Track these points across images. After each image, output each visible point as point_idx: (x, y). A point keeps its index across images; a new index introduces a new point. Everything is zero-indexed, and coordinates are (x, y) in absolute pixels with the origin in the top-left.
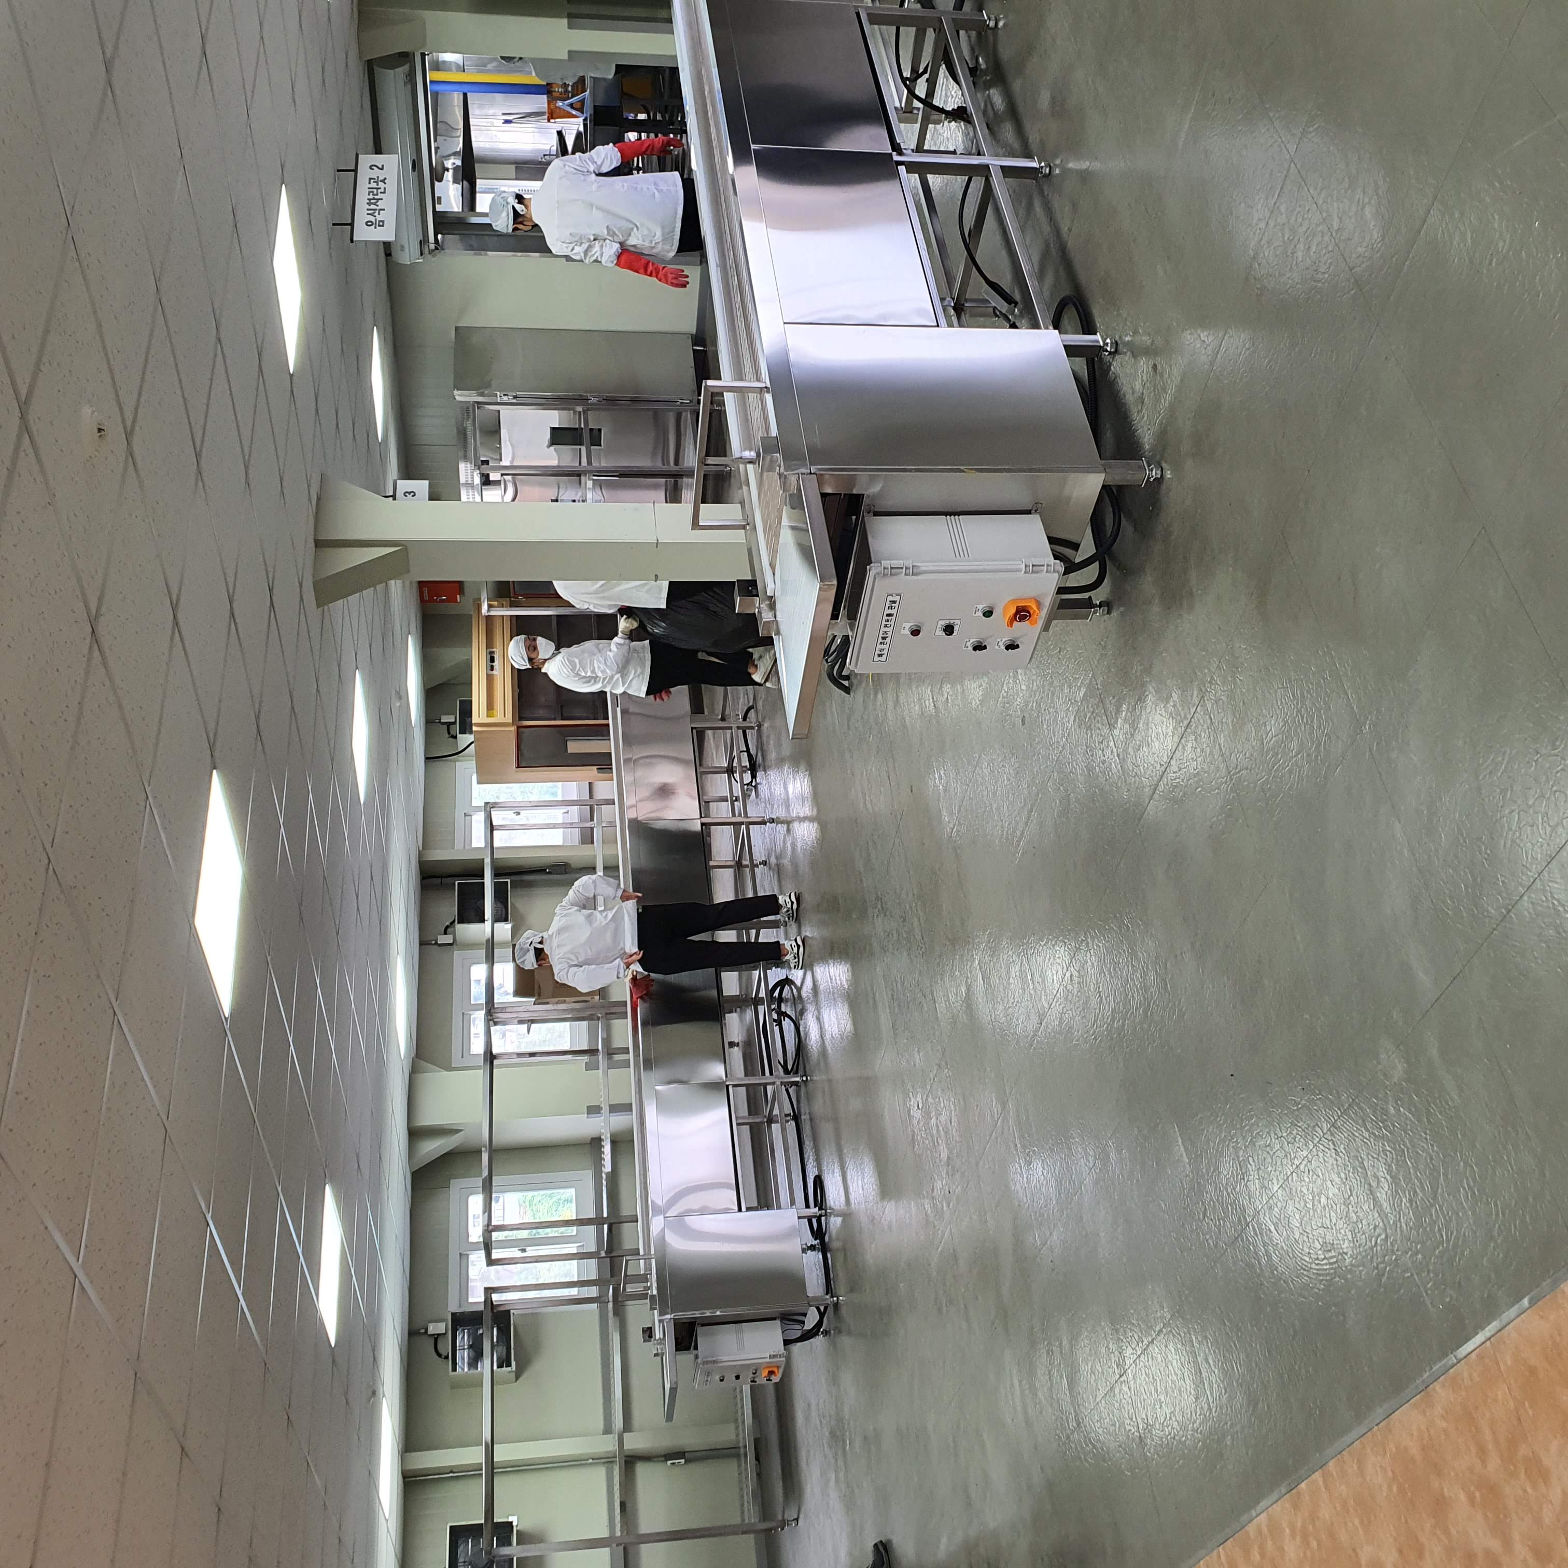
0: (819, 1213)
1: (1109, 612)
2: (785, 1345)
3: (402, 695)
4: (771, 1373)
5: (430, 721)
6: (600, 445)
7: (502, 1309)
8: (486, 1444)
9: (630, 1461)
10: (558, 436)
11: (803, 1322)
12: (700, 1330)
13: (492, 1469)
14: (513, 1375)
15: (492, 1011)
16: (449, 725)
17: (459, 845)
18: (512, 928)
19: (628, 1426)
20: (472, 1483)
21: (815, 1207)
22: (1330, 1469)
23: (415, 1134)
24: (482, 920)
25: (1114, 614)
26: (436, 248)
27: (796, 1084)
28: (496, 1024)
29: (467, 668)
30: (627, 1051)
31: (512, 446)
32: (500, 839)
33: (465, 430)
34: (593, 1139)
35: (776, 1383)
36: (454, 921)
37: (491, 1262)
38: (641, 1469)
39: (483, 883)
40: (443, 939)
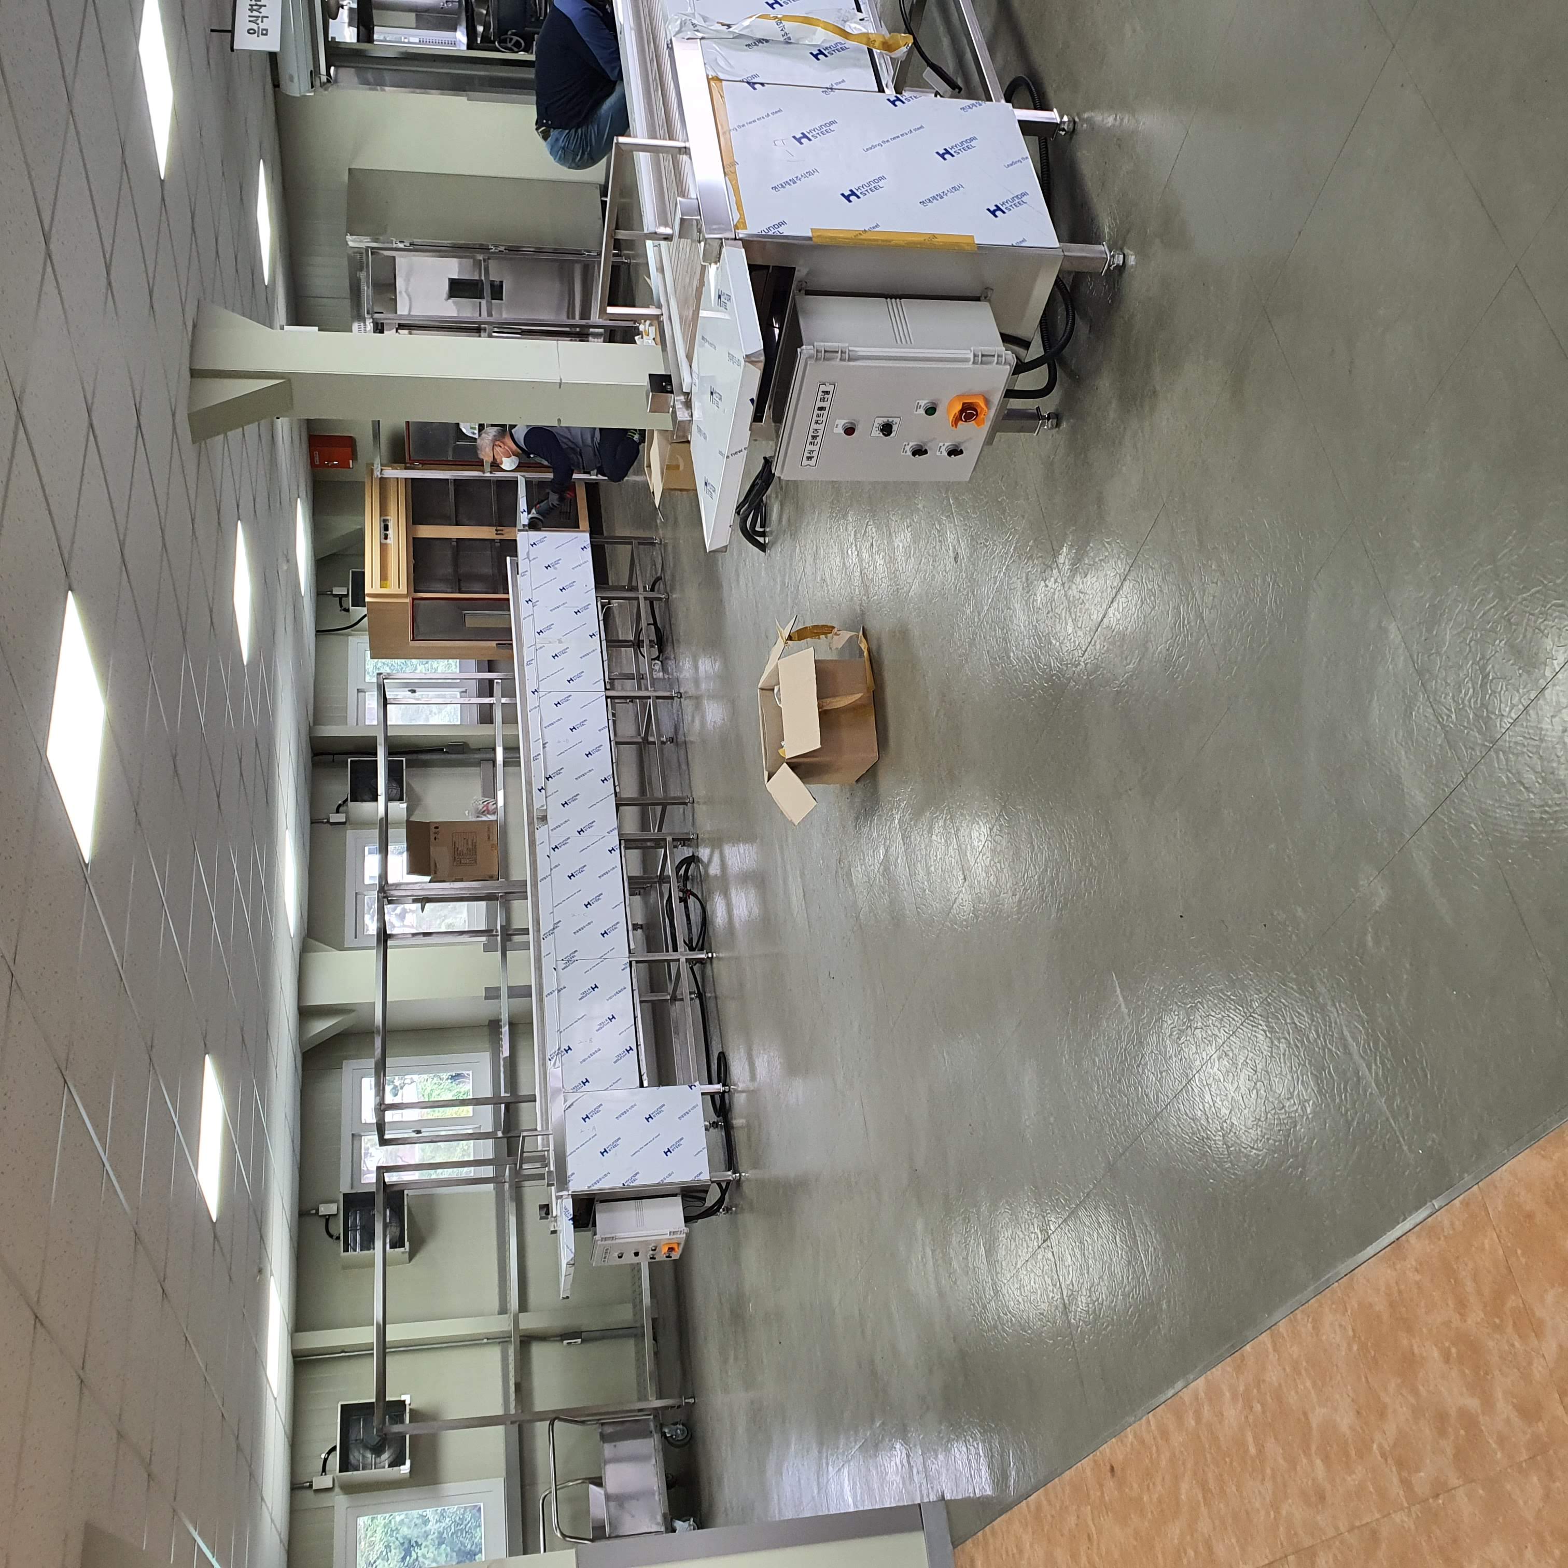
0: (722, 1089)
1: (1058, 425)
2: (686, 1221)
3: (290, 558)
4: (671, 1249)
5: (321, 592)
6: (502, 299)
7: (396, 1189)
8: (378, 1324)
9: (527, 1340)
10: (457, 289)
11: (704, 1199)
12: (599, 1207)
13: (384, 1348)
14: (407, 1255)
15: (386, 888)
16: (341, 597)
17: (351, 720)
18: (407, 808)
19: (523, 1306)
20: (365, 1362)
21: (718, 1083)
22: (1281, 1330)
23: (306, 1013)
24: (375, 799)
25: (1064, 425)
26: (328, 81)
27: (700, 961)
28: (390, 902)
29: (359, 537)
30: (526, 931)
31: (409, 295)
32: (395, 716)
33: (359, 280)
34: (490, 1021)
35: (674, 1260)
36: (347, 800)
37: (383, 1142)
38: (538, 1351)
39: (376, 761)
40: (335, 818)
